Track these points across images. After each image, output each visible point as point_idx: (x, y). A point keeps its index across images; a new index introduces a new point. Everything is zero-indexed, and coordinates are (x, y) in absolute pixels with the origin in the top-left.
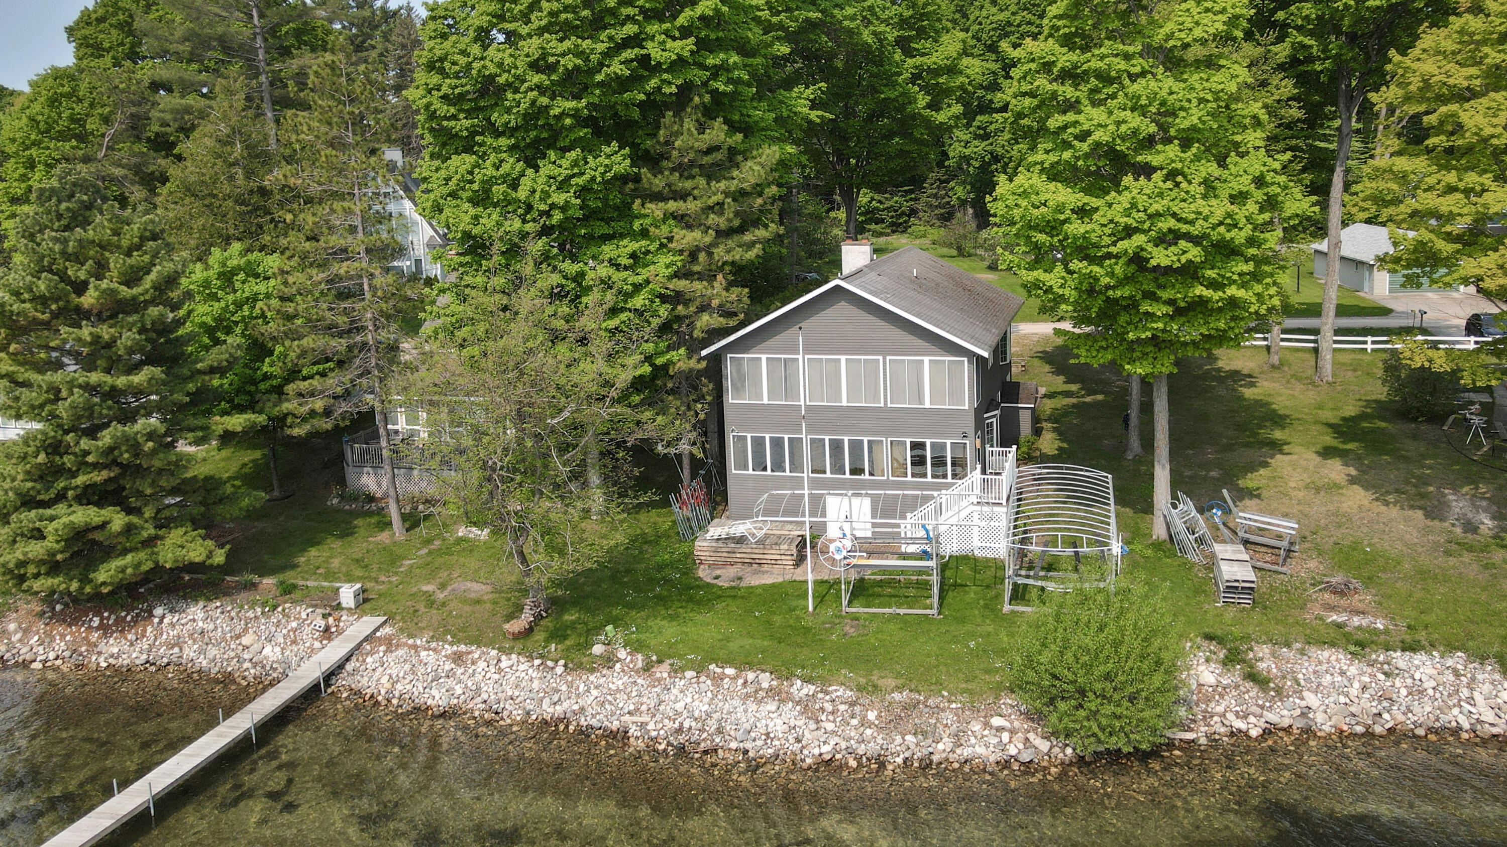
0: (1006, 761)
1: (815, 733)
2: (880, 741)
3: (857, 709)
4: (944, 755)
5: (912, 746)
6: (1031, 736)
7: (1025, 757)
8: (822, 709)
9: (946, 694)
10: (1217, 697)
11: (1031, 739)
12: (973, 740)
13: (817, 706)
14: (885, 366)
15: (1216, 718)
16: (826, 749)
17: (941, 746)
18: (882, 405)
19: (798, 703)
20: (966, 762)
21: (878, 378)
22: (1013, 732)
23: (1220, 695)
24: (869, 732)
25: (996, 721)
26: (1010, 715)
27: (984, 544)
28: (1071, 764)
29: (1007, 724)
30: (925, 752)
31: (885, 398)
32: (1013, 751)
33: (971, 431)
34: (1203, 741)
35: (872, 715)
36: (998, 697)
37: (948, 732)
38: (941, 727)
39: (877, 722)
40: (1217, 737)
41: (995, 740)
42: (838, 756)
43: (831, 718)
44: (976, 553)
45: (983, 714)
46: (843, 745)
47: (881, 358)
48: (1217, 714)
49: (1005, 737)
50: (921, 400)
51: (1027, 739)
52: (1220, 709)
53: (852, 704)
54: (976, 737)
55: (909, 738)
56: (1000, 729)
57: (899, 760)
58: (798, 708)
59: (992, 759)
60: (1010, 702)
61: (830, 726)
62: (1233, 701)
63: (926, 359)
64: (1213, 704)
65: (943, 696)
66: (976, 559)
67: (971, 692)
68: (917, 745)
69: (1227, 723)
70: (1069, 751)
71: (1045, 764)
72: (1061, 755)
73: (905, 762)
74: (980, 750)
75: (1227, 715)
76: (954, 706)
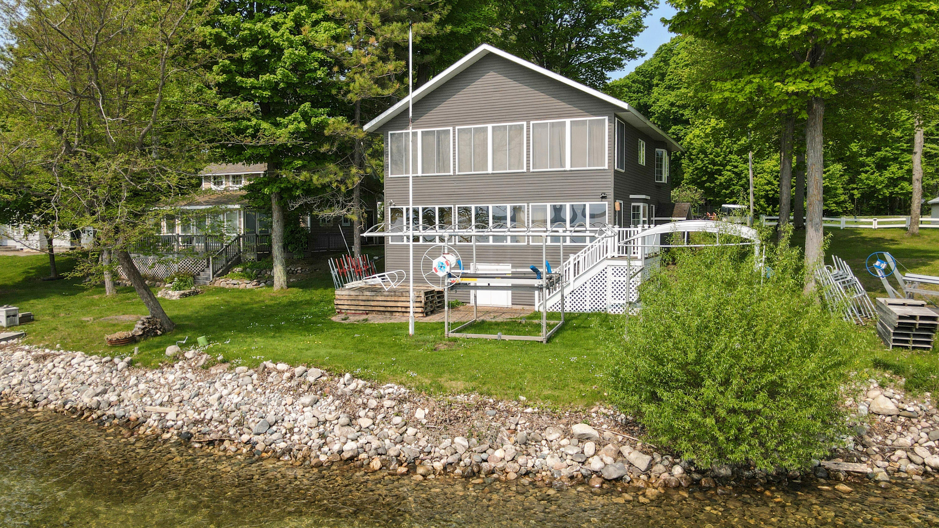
0: (584, 477)
1: (346, 429)
2: (422, 443)
3: (406, 406)
4: (500, 465)
5: (461, 451)
6: (626, 450)
7: (612, 473)
8: (365, 406)
9: (523, 398)
10: (899, 428)
11: (625, 453)
12: (546, 451)
13: (360, 401)
14: (528, 131)
15: (899, 453)
16: (350, 446)
17: (499, 453)
18: (525, 170)
19: (339, 397)
20: (527, 474)
21: (521, 144)
22: (600, 444)
23: (903, 425)
24: (411, 431)
25: (579, 428)
26: (602, 424)
27: (617, 302)
28: (678, 487)
29: (595, 433)
30: (477, 458)
31: (528, 163)
32: (595, 464)
33: (611, 193)
34: (882, 476)
35: (420, 414)
36: (589, 406)
37: (513, 439)
38: (506, 433)
39: (424, 421)
40: (904, 475)
41: (573, 451)
42: (363, 456)
43: (371, 414)
44: (609, 310)
45: (564, 421)
46: (375, 443)
47: (525, 123)
48: (901, 448)
49: (589, 448)
50: (562, 164)
51: (620, 453)
52: (907, 441)
53: (401, 401)
54: (550, 448)
55: (459, 440)
56: (583, 439)
57: (438, 465)
58: (337, 402)
59: (565, 472)
60: (603, 410)
61: (365, 422)
62: (923, 434)
63: (568, 121)
64: (894, 436)
65: (519, 401)
66: (607, 315)
67: (556, 400)
68: (469, 449)
69: (918, 460)
70: (678, 470)
71: (640, 484)
72: (666, 476)
73: (445, 468)
74: (552, 462)
75: (917, 449)
76: (529, 410)
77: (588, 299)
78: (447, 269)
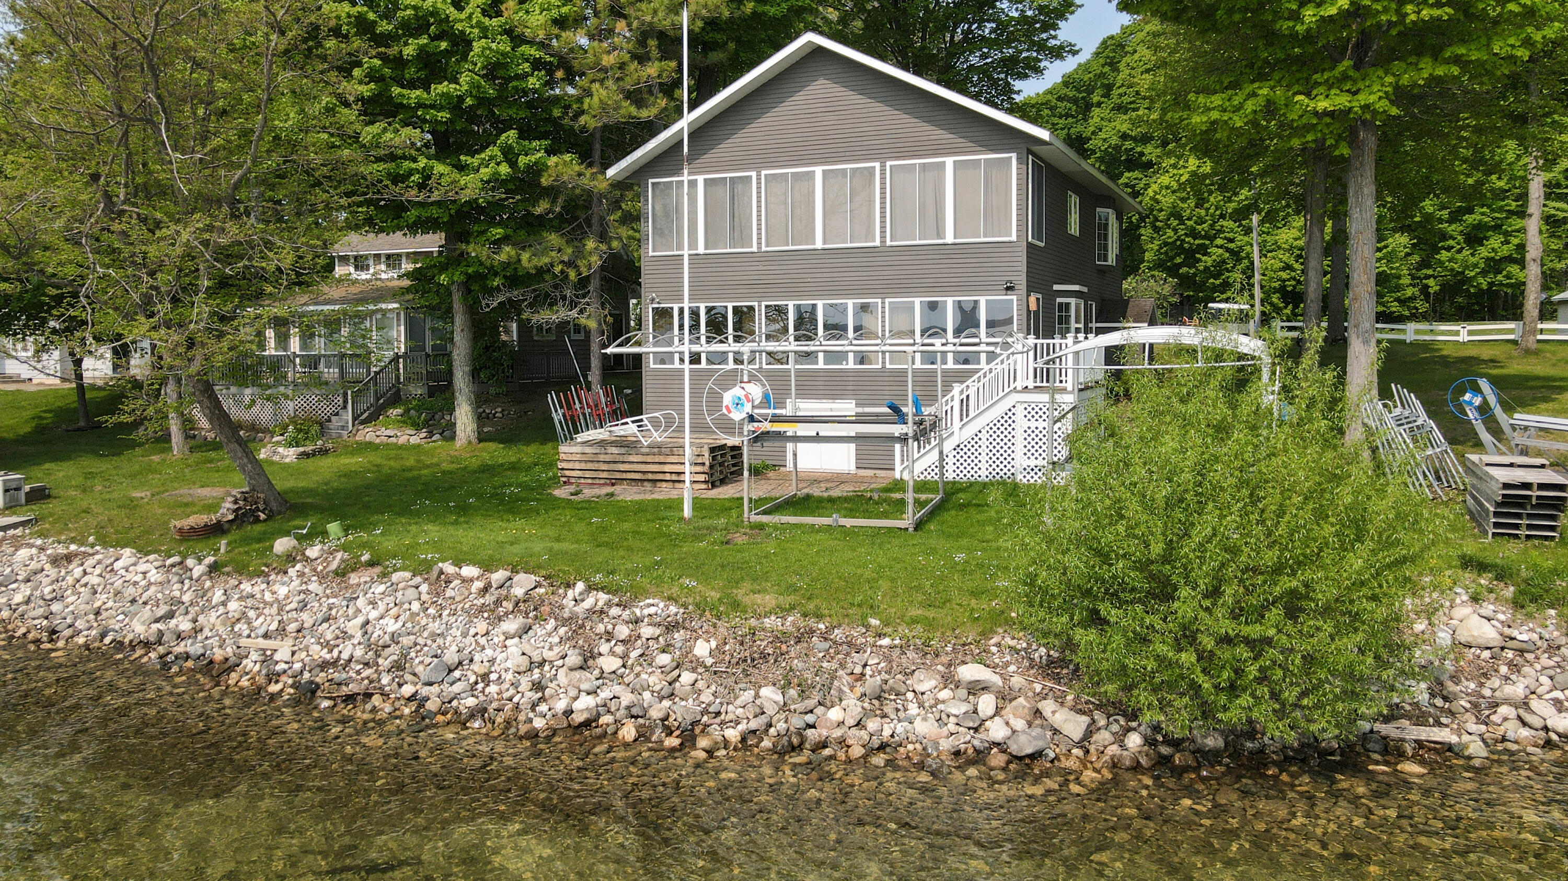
0: (977, 751)
1: (577, 674)
2: (706, 697)
3: (678, 636)
4: (837, 733)
5: (770, 710)
6: (1048, 707)
7: (1025, 745)
8: (609, 636)
9: (874, 622)
10: (1504, 669)
11: (1047, 712)
12: (913, 709)
13: (600, 628)
14: (883, 178)
15: (1503, 710)
16: (585, 703)
17: (835, 714)
18: (877, 243)
19: (565, 622)
20: (882, 747)
21: (871, 201)
22: (1005, 697)
23: (1511, 664)
24: (687, 677)
25: (970, 672)
26: (1007, 664)
27: (1032, 463)
28: (1136, 768)
29: (996, 680)
30: (797, 722)
31: (883, 232)
32: (997, 731)
33: (1021, 281)
34: (1476, 749)
35: (703, 649)
36: (986, 634)
37: (859, 690)
38: (847, 679)
39: (709, 661)
40: (1514, 747)
41: (959, 709)
42: (606, 719)
43: (619, 649)
44: (1019, 477)
45: (945, 659)
46: (627, 698)
47: (877, 165)
48: (1507, 702)
49: (986, 703)
50: (940, 233)
51: (1038, 713)
52: (1517, 690)
53: (671, 627)
54: (921, 705)
55: (768, 692)
56: (976, 688)
57: (733, 734)
58: (562, 631)
59: (946, 745)
60: (1009, 641)
61: (609, 663)
62: (1544, 679)
63: (949, 161)
64: (1496, 682)
65: (868, 627)
66: (1016, 486)
67: (931, 625)
68: (784, 707)
69: (1537, 722)
70: (1134, 741)
71: (1070, 764)
72: (1114, 749)
73: (743, 740)
74: (924, 727)
75: (1534, 704)
76: (886, 642)
77: (983, 458)
78: (748, 408)
